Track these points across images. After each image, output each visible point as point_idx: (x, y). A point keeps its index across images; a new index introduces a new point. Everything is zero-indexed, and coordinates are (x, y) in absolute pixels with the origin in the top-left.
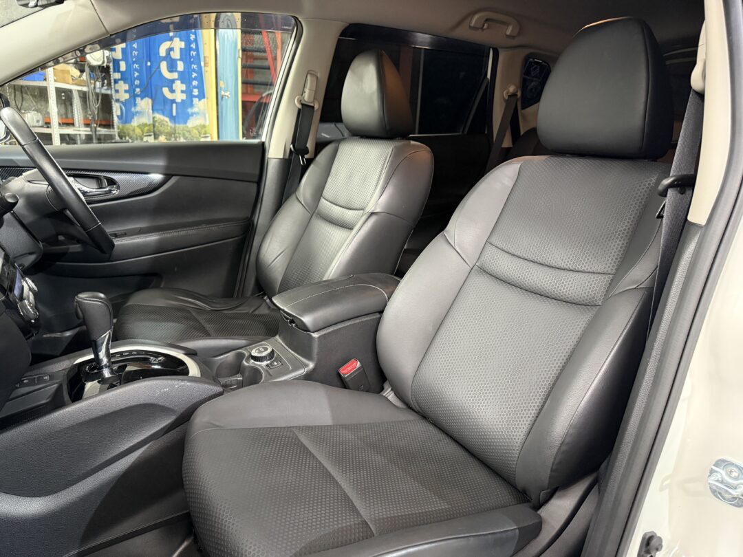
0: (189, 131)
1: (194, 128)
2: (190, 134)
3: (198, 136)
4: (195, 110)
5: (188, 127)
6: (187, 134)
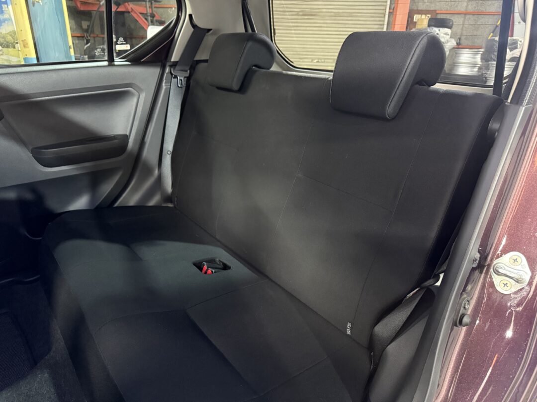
0: (3, 38)
1: (8, 33)
2: (5, 40)
3: (12, 41)
4: (6, 16)
5: (2, 34)
6: (2, 41)
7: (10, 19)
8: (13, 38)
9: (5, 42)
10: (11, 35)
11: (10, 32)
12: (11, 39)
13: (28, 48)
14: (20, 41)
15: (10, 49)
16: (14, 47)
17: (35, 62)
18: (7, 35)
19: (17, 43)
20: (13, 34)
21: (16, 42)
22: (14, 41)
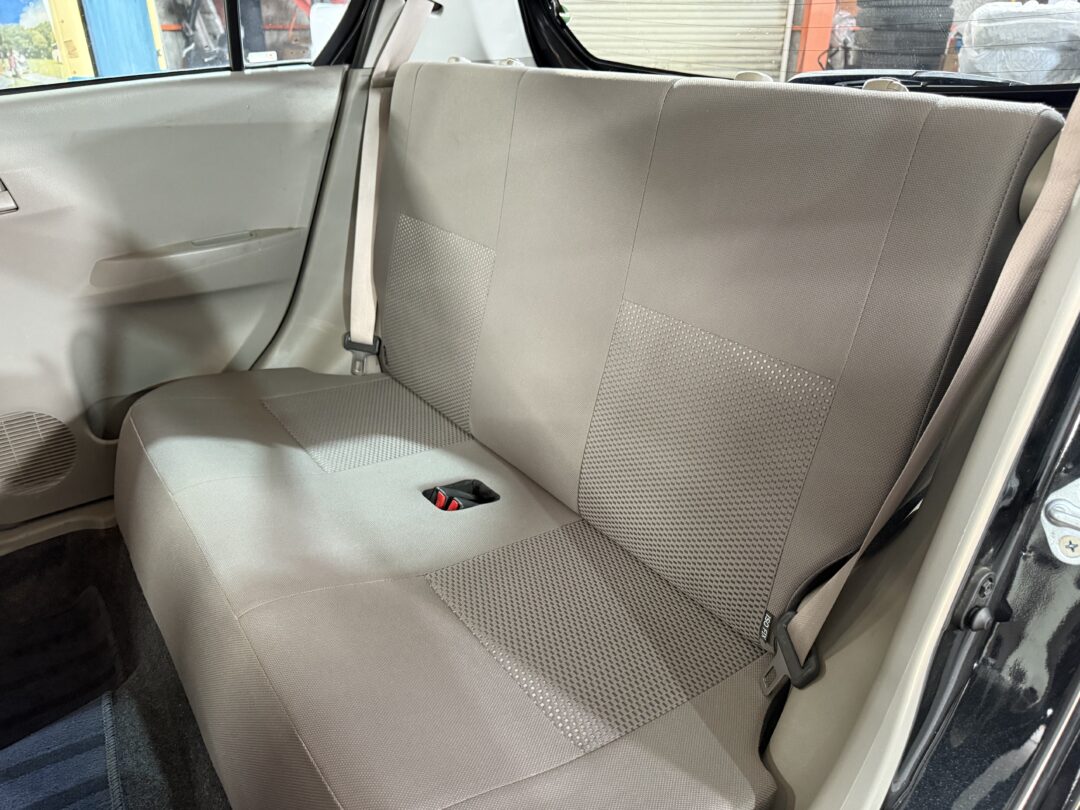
0: (27, 37)
1: (35, 29)
2: (31, 42)
3: (46, 45)
5: (23, 29)
6: (25, 44)
8: (47, 39)
9: (30, 47)
10: (41, 32)
11: (41, 25)
12: (44, 40)
13: (77, 57)
14: (60, 43)
15: (41, 62)
16: (50, 57)
18: (34, 32)
19: (55, 48)
20: (45, 29)
21: (53, 45)
22: (49, 45)
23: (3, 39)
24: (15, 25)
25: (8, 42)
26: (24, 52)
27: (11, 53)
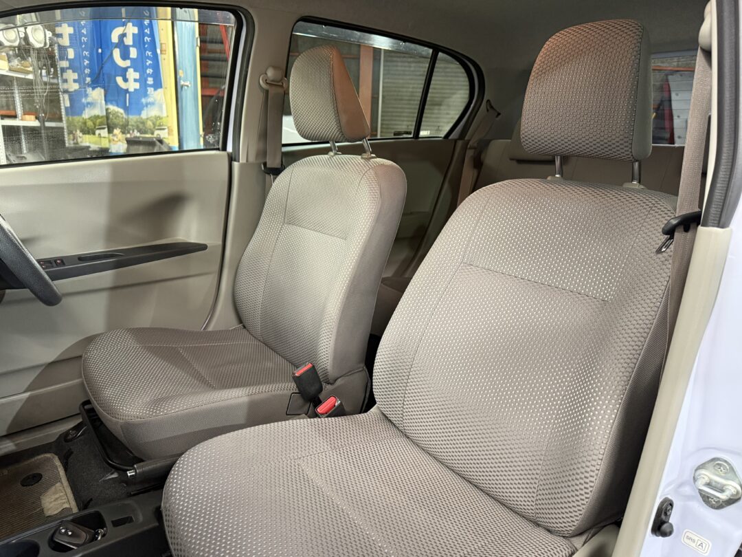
4: (150, 100)
5: (142, 119)
6: (141, 126)
7: (153, 104)
8: (153, 124)
9: (143, 128)
10: (151, 121)
11: (151, 117)
12: (151, 124)
16: (153, 134)
17: (177, 149)
22: (154, 127)
23: (130, 123)
24: (138, 117)
25: (133, 126)
26: (140, 131)
27: (133, 131)
